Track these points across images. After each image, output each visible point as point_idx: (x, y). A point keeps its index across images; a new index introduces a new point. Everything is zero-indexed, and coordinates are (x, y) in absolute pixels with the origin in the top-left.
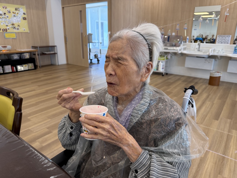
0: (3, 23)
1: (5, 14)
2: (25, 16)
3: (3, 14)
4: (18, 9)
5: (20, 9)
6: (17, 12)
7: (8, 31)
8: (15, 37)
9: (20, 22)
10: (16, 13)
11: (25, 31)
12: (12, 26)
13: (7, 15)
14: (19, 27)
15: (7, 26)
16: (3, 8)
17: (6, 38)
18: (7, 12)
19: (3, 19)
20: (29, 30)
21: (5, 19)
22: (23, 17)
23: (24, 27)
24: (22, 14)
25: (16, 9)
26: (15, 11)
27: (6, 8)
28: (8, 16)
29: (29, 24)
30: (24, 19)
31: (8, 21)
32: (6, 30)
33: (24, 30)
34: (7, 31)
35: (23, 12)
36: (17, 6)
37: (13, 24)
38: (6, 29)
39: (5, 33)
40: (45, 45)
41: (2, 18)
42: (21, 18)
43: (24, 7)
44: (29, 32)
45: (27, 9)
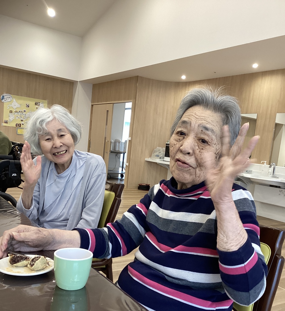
0: (19, 118)
5: (40, 104)
7: (22, 126)
15: (22, 121)
17: (18, 133)
21: (21, 113)
25: (36, 104)
28: (25, 110)
31: (24, 115)
32: (19, 125)
36: (37, 100)
39: (18, 128)
41: (18, 112)
45: (48, 104)
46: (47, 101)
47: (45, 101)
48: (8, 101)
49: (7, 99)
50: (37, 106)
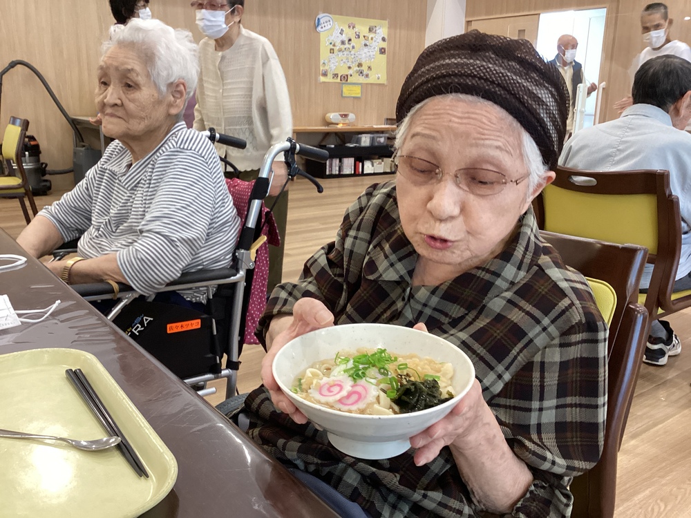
0: (344, 62)
1: (350, 40)
2: (384, 45)
3: (347, 42)
4: (375, 30)
5: (377, 28)
6: (371, 35)
7: (350, 80)
8: (359, 95)
9: (373, 60)
10: (370, 38)
11: (379, 82)
12: (358, 69)
13: (353, 43)
14: (369, 72)
15: (350, 68)
16: (349, 27)
17: (344, 95)
18: (355, 34)
19: (345, 53)
20: (388, 79)
21: (348, 52)
22: (381, 47)
23: (379, 71)
24: (380, 40)
25: (370, 30)
26: (367, 34)
27: (353, 27)
28: (354, 45)
29: (388, 63)
30: (382, 51)
31: (353, 57)
32: (345, 78)
33: (378, 78)
34: (347, 80)
35: (383, 36)
36: (373, 22)
37: (360, 65)
38: (347, 76)
39: (343, 83)
41: (343, 49)
42: (377, 49)
43: (386, 23)
44: (385, 83)
45: (389, 28)
46: (387, 22)
47: (384, 21)
48: (326, 28)
49: (325, 24)
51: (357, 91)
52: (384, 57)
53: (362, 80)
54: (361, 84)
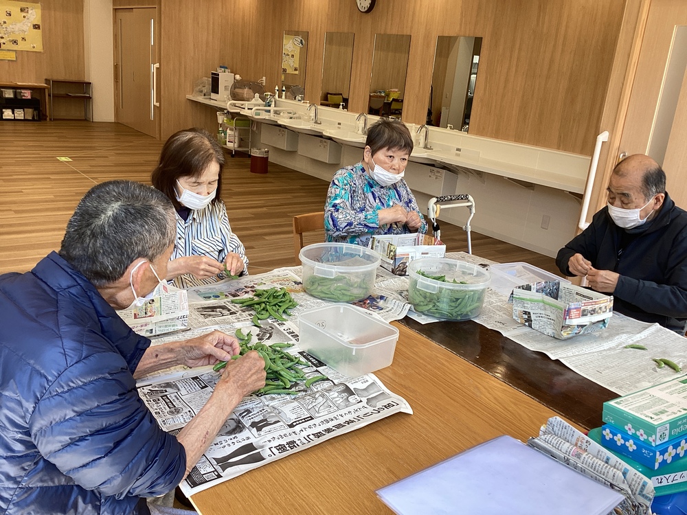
2: (38, 22)
4: (27, 10)
5: (29, 10)
7: (3, 47)
8: (14, 59)
9: (26, 33)
10: (22, 16)
11: (34, 50)
12: (12, 39)
14: (23, 42)
15: (2, 38)
18: (5, 13)
20: (43, 49)
22: (35, 23)
23: (34, 42)
25: (22, 10)
26: (19, 13)
28: (5, 20)
29: (44, 37)
30: (36, 27)
31: (4, 29)
33: (34, 47)
36: (24, 5)
40: (73, 78)
42: (30, 25)
44: (42, 51)
45: (43, 9)
46: (39, 5)
47: (36, 4)
50: (24, 14)
51: (12, 56)
52: (39, 32)
53: (15, 47)
54: (15, 51)
